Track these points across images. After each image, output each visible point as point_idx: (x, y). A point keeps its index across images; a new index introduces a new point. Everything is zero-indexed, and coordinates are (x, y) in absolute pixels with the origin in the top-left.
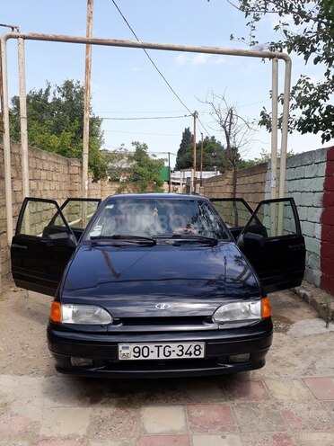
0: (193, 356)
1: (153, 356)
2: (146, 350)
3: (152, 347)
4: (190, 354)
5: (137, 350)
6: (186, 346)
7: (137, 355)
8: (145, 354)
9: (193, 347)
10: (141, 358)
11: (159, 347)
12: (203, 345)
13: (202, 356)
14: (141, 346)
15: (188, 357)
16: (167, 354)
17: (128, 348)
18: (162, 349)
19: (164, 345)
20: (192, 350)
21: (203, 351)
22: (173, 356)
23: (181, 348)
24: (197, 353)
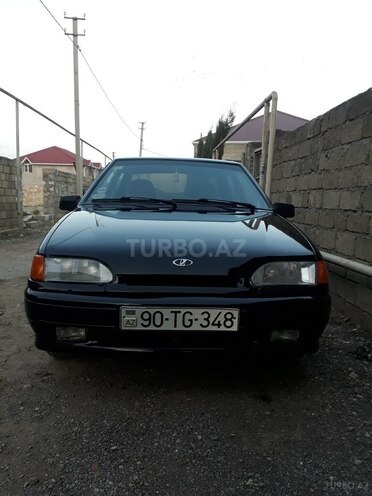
0: (223, 328)
1: (168, 326)
2: (158, 316)
3: (167, 312)
4: (219, 325)
5: (146, 316)
6: (214, 312)
7: (146, 323)
8: (158, 323)
9: (222, 316)
10: (152, 328)
11: (176, 313)
12: (236, 313)
13: (235, 328)
14: (152, 311)
15: (215, 328)
16: (187, 323)
17: (133, 313)
18: (180, 316)
19: (183, 311)
20: (221, 319)
21: (236, 321)
22: (196, 327)
23: (206, 316)
24: (228, 323)
